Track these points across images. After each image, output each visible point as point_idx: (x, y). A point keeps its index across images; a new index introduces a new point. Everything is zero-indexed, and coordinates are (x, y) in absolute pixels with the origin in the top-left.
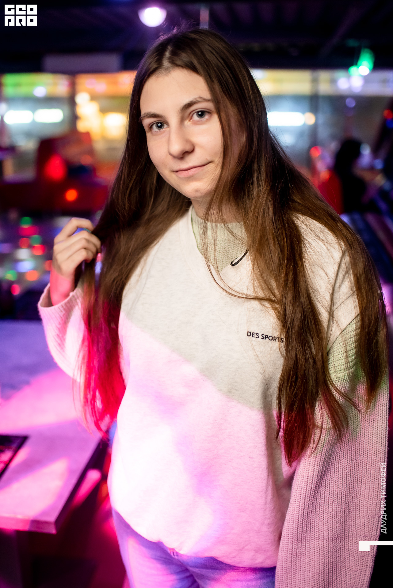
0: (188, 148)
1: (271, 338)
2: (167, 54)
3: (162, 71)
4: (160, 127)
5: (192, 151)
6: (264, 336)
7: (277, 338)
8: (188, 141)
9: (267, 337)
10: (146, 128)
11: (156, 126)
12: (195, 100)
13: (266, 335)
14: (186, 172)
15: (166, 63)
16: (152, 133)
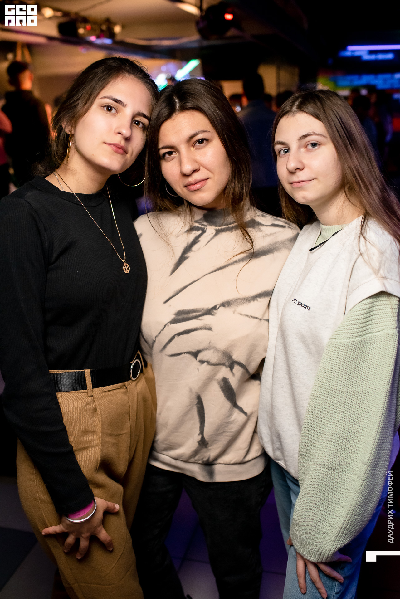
0: (300, 166)
1: (303, 305)
2: (297, 103)
3: (291, 114)
4: (286, 152)
5: (302, 169)
6: (299, 303)
7: (307, 307)
8: (301, 162)
9: (301, 304)
10: (277, 153)
11: (283, 151)
12: (309, 134)
13: (301, 303)
14: (298, 184)
15: (294, 108)
16: (280, 156)
